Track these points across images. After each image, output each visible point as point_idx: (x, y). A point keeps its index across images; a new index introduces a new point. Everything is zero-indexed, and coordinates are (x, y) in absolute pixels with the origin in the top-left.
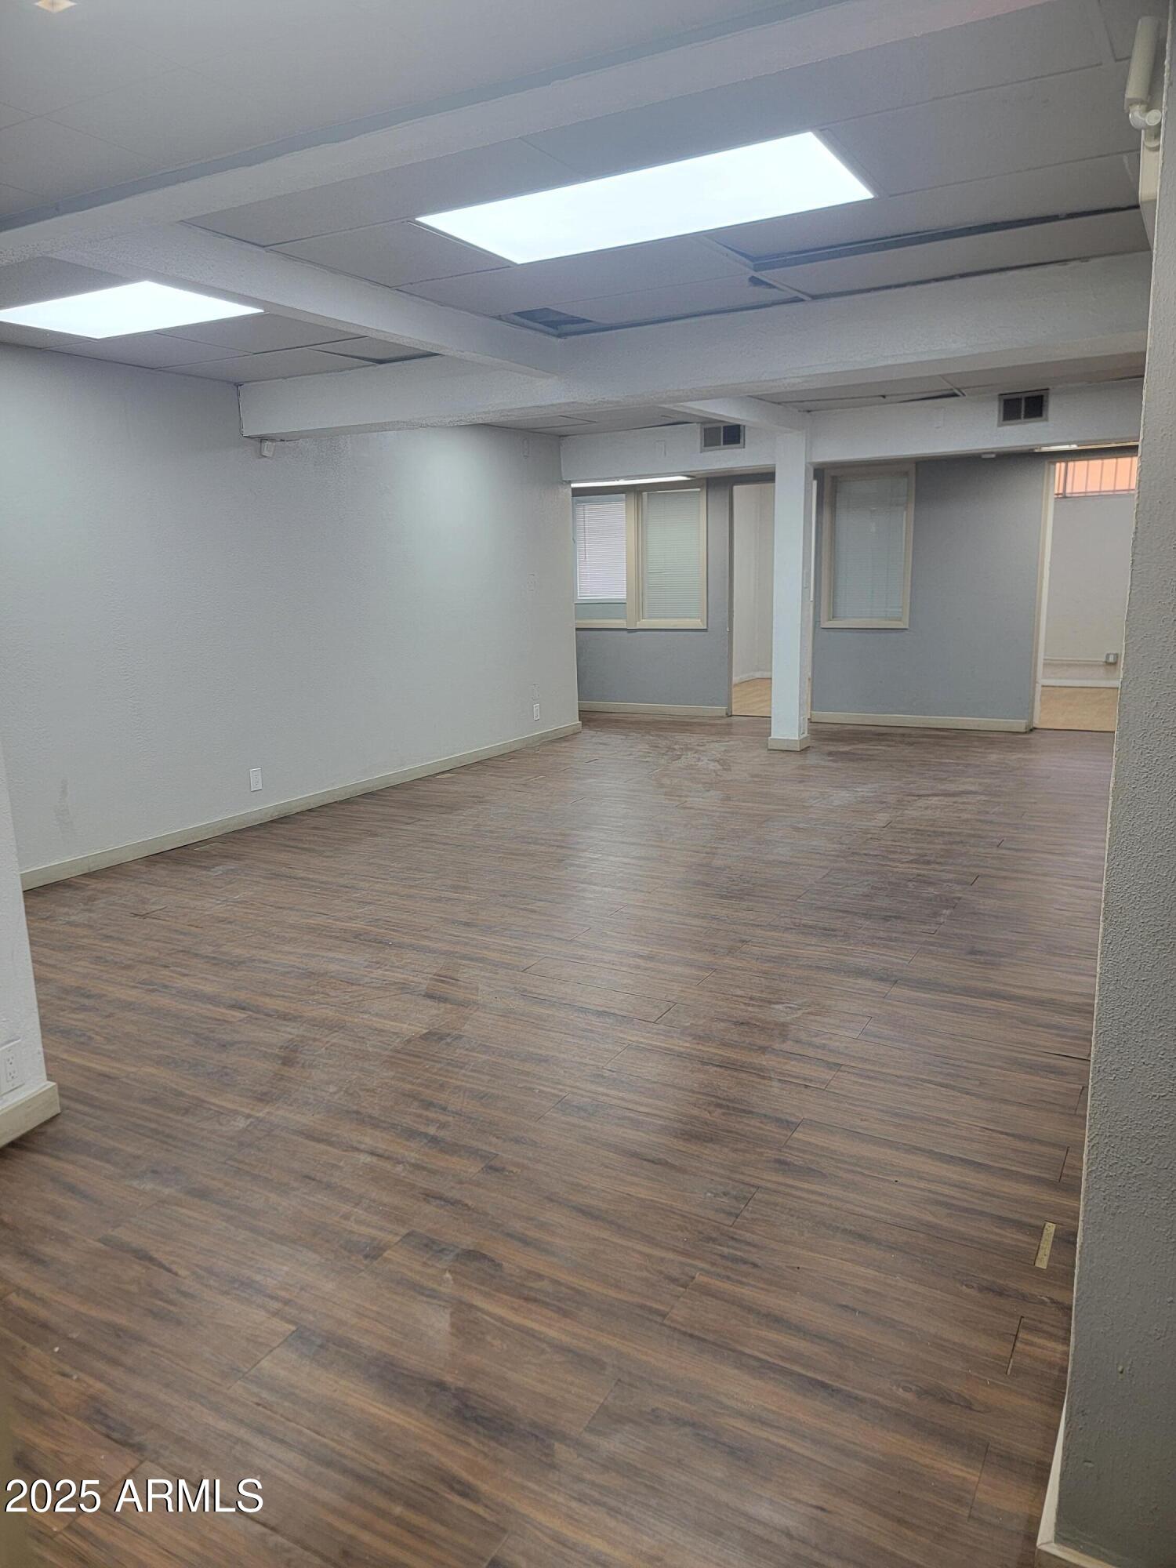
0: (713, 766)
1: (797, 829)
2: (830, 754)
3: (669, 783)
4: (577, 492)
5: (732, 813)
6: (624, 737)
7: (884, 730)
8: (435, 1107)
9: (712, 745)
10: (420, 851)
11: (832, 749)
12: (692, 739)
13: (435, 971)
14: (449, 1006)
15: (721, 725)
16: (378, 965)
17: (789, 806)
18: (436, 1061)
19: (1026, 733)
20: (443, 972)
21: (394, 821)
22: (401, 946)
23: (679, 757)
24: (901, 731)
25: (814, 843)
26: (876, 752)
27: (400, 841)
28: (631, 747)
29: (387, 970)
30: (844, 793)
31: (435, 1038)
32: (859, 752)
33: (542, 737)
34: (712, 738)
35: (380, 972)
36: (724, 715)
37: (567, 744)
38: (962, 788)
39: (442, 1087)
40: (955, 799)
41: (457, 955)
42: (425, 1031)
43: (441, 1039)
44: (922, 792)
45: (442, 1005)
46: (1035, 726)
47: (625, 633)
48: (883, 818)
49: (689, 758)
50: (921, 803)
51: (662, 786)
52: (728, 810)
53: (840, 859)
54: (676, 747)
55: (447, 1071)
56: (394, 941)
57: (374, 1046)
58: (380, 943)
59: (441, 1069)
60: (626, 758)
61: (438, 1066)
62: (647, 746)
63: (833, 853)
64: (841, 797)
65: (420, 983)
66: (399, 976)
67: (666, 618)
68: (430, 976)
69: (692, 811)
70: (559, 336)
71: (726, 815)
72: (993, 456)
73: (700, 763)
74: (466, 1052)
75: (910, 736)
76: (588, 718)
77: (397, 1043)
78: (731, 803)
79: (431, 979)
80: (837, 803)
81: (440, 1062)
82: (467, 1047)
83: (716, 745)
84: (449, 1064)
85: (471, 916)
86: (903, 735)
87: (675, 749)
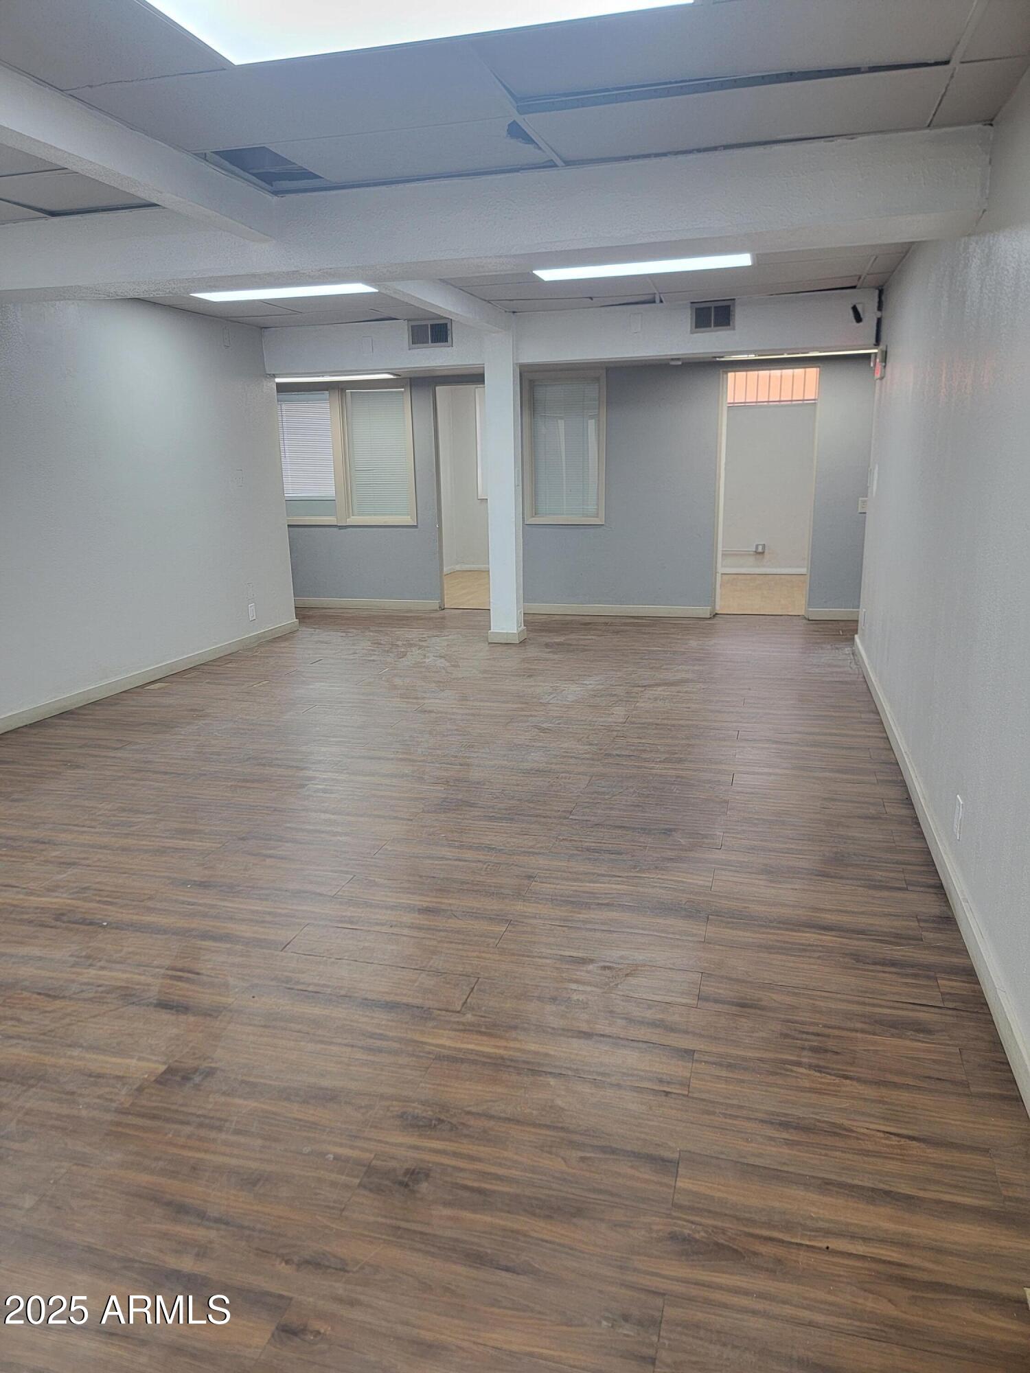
0: (441, 663)
1: (543, 730)
2: (547, 645)
3: (402, 684)
4: (282, 388)
5: (473, 715)
6: (344, 634)
7: (587, 620)
8: (187, 1213)
9: (434, 640)
10: (134, 785)
11: (548, 640)
12: (413, 634)
13: (168, 963)
14: (192, 1019)
15: (436, 618)
16: (90, 961)
17: (526, 703)
18: (182, 1123)
19: (710, 618)
20: (179, 964)
21: (99, 746)
22: (118, 926)
23: (404, 655)
24: (603, 620)
25: (565, 745)
26: (589, 641)
27: (108, 773)
28: (354, 645)
29: (102, 968)
30: (573, 687)
31: (178, 1078)
32: (575, 642)
33: (258, 637)
34: (431, 633)
35: (93, 972)
36: (437, 608)
37: (287, 644)
38: (679, 676)
39: (195, 1169)
40: (678, 688)
41: (194, 933)
42: (163, 1068)
43: (186, 1078)
44: (646, 683)
45: (182, 1018)
46: (717, 612)
47: (335, 529)
48: (619, 712)
49: (414, 655)
50: (650, 693)
51: (395, 687)
52: (468, 711)
53: (596, 763)
54: (399, 643)
55: (200, 1139)
56: (110, 919)
57: (88, 1106)
58: (89, 924)
59: (189, 1137)
60: (351, 657)
61: (188, 1129)
62: (369, 643)
63: (587, 756)
64: (573, 691)
65: (149, 985)
66: (118, 976)
67: (375, 515)
68: (163, 971)
69: (433, 715)
70: (276, 193)
71: (468, 717)
72: (680, 363)
73: (427, 660)
74: (223, 1099)
75: (612, 624)
76: (304, 615)
77: (123, 1096)
78: (468, 703)
79: (165, 976)
80: (571, 698)
81: (188, 1123)
82: (224, 1088)
83: (438, 639)
84: (201, 1125)
85: (206, 872)
86: (606, 624)
87: (398, 646)
